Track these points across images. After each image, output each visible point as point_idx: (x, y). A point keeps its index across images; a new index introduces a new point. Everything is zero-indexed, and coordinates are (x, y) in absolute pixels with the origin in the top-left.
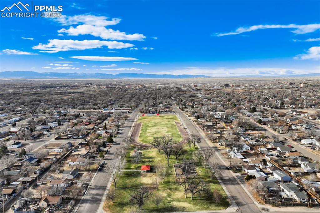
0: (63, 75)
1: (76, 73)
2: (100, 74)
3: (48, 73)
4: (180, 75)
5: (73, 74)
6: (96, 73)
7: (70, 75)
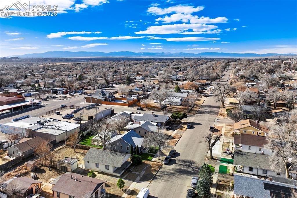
0: (153, 54)
1: (163, 53)
2: (183, 53)
3: (142, 53)
4: (264, 54)
5: (161, 54)
6: (180, 53)
7: (159, 54)
